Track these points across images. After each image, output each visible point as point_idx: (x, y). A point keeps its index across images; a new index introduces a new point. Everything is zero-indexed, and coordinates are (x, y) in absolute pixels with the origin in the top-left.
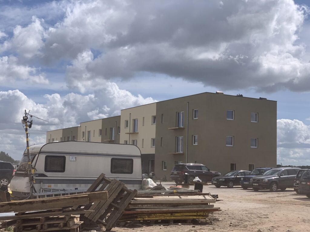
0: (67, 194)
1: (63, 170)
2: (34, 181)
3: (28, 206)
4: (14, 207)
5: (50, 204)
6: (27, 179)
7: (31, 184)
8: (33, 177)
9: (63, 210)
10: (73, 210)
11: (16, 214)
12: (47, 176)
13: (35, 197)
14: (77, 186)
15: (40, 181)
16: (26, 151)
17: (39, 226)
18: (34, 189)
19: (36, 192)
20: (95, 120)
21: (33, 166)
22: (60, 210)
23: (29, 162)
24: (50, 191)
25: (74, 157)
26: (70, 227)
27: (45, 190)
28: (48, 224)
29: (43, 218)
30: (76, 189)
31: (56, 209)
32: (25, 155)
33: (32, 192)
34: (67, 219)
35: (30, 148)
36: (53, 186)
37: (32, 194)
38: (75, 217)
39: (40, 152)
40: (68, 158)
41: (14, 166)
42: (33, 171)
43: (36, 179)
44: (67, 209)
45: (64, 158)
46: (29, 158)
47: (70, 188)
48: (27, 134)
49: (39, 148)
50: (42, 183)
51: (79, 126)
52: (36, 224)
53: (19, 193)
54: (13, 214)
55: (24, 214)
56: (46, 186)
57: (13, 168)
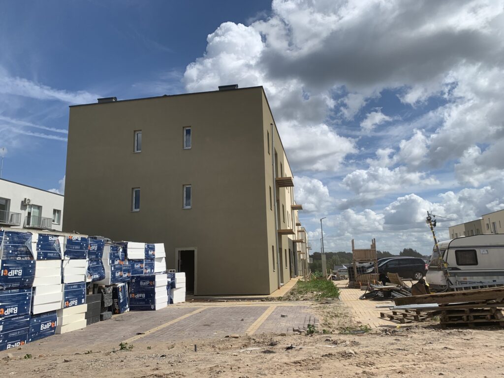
0: (486, 287)
1: (476, 263)
2: (449, 275)
3: (449, 298)
4: (437, 299)
5: (472, 296)
6: (441, 273)
7: (446, 277)
8: (446, 271)
9: (486, 302)
10: (498, 303)
11: (439, 305)
12: (459, 269)
13: (453, 290)
14: (495, 278)
15: (455, 275)
16: (435, 247)
17: (465, 317)
18: (450, 282)
19: (452, 285)
20: (496, 211)
21: (445, 260)
22: (483, 303)
23: (440, 256)
24: (467, 284)
25: (485, 250)
26: (498, 319)
27: (462, 283)
28: (474, 316)
29: (467, 310)
30: (494, 281)
31: (479, 301)
32: (435, 252)
33: (449, 285)
34: (494, 312)
35: (438, 244)
36: (468, 279)
37: (449, 287)
38: (501, 310)
39: (449, 248)
40: (479, 252)
41: (425, 261)
42: (445, 265)
43: (450, 273)
44: (490, 302)
45: (475, 252)
46: (439, 253)
47: (488, 280)
48: (433, 232)
49: (446, 244)
50: (456, 276)
51: (481, 218)
52: (461, 315)
53: (436, 286)
54: (436, 305)
55: (447, 305)
56: (462, 279)
57: (425, 263)
